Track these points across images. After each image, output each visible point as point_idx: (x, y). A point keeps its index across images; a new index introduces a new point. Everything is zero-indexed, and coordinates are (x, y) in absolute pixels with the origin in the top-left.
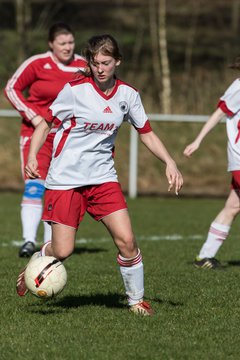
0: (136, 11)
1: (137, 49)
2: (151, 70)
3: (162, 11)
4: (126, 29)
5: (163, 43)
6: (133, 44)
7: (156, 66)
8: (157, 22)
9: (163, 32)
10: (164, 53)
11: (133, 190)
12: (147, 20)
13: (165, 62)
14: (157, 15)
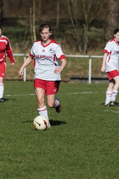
0: (25, 21)
1: (26, 33)
2: (31, 40)
3: (34, 20)
4: (22, 26)
5: (34, 31)
6: (25, 31)
7: (32, 38)
8: (32, 24)
9: (34, 27)
10: (34, 34)
11: (25, 79)
12: (29, 24)
13: (35, 37)
14: (32, 22)
